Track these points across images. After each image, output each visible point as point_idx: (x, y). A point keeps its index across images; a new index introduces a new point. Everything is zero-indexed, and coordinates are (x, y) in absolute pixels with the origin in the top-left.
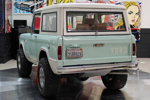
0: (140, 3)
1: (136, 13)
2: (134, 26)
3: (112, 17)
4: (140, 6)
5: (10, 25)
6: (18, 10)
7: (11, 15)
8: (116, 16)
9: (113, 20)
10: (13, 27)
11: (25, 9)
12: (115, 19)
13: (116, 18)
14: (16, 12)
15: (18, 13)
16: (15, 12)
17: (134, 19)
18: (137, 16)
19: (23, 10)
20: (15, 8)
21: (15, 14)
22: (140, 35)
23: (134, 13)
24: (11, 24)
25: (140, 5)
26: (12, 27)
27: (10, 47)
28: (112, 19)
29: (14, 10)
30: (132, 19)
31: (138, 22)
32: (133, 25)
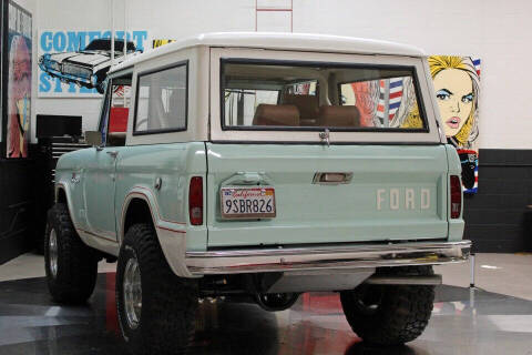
0: (477, 62)
1: (464, 97)
2: (457, 142)
3: (380, 108)
4: (478, 72)
5: (23, 132)
6: (53, 82)
7: (30, 99)
8: (392, 106)
9: (382, 120)
10: (35, 140)
11: (79, 79)
12: (391, 117)
13: (393, 111)
14: (44, 87)
15: (51, 93)
16: (42, 89)
17: (454, 115)
18: (467, 107)
19: (69, 81)
20: (42, 76)
21: (43, 94)
22: (476, 174)
23: (457, 97)
24: (26, 128)
25: (477, 67)
26: (29, 140)
27: (22, 210)
28: (381, 114)
29: (39, 82)
30: (449, 116)
31: (469, 129)
32: (454, 138)
